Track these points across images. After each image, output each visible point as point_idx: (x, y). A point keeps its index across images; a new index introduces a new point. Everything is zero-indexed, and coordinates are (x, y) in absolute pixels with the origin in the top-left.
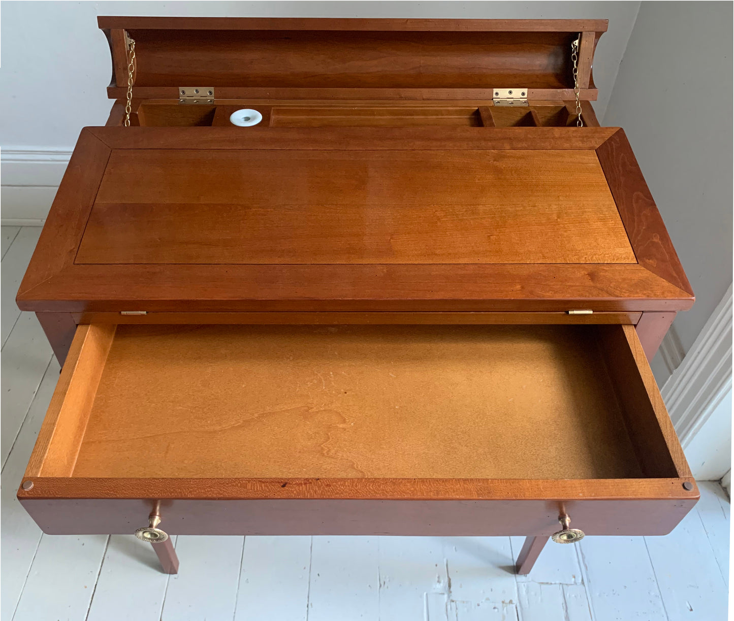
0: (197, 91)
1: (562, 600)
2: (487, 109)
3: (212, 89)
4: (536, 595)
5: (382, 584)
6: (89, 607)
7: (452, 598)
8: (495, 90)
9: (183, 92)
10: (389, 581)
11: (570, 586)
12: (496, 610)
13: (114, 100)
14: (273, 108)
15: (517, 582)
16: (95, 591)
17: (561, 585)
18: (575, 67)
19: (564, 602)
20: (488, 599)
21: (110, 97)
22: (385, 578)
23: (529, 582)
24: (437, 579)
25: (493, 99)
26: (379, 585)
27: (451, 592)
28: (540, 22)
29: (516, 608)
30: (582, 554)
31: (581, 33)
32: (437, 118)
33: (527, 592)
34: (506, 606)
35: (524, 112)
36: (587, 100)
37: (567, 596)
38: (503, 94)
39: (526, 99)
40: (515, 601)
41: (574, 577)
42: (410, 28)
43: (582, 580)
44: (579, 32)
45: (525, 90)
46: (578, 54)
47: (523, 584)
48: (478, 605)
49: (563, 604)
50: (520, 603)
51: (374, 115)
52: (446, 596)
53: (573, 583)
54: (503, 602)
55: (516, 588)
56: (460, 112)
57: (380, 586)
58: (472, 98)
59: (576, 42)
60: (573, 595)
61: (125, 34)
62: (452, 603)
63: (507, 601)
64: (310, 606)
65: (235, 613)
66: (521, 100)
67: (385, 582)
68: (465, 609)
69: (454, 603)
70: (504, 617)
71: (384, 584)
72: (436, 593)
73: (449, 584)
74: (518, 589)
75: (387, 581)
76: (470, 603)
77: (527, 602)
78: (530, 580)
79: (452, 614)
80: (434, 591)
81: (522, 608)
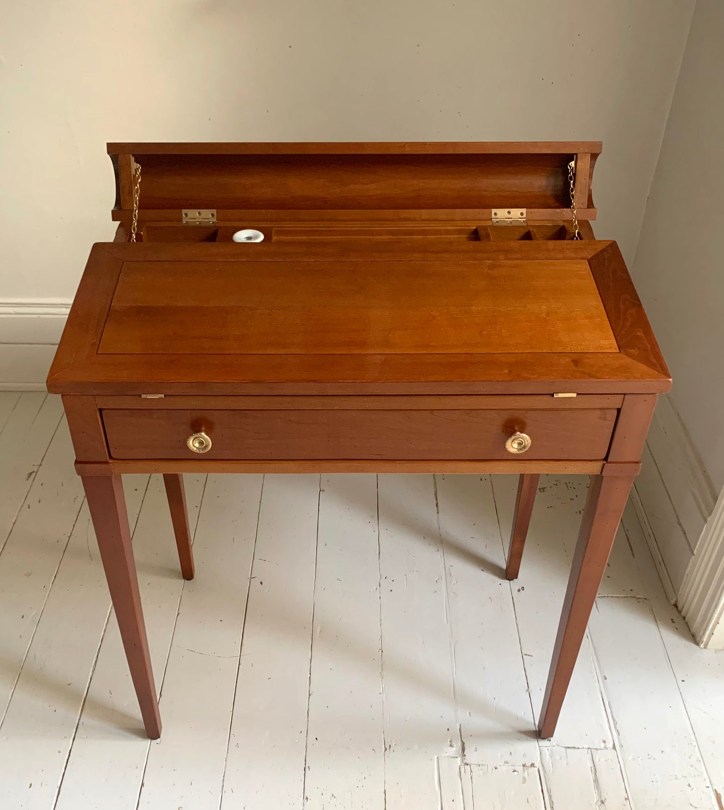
0: (199, 213)
1: (590, 764)
2: (485, 228)
3: (214, 211)
4: (561, 758)
5: (388, 747)
6: (63, 771)
7: (466, 761)
8: (494, 211)
9: (186, 214)
10: (395, 745)
11: (599, 751)
12: (516, 773)
13: (118, 223)
14: (274, 229)
15: (539, 747)
16: (69, 756)
17: (589, 750)
18: (572, 186)
19: (592, 765)
20: (506, 762)
21: (114, 219)
22: (391, 741)
23: (553, 746)
24: (449, 743)
25: (491, 220)
26: (384, 749)
27: (465, 756)
28: (535, 144)
29: (539, 771)
30: (614, 720)
31: (576, 154)
32: (437, 238)
33: (551, 756)
34: (528, 769)
35: (523, 231)
36: (587, 219)
37: (596, 760)
38: (501, 215)
39: (525, 219)
40: (538, 764)
41: (604, 742)
42: (408, 151)
43: (614, 745)
44: (574, 154)
45: (524, 210)
46: (574, 175)
47: (546, 748)
48: (496, 768)
49: (591, 768)
50: (543, 766)
51: (374, 235)
52: (459, 759)
53: (603, 748)
54: (524, 766)
55: (538, 753)
56: (460, 232)
57: (386, 750)
58: (470, 218)
59: (572, 164)
60: (603, 760)
61: (133, 159)
62: (466, 766)
63: (529, 764)
64: (307, 769)
65: (224, 776)
66: (520, 219)
67: (390, 746)
68: (481, 772)
69: (469, 766)
70: (524, 780)
71: (390, 748)
72: (449, 757)
73: (462, 748)
74: (541, 753)
75: (393, 745)
76: (486, 766)
77: (551, 765)
78: (554, 744)
79: (466, 777)
80: (446, 755)
81: (545, 771)
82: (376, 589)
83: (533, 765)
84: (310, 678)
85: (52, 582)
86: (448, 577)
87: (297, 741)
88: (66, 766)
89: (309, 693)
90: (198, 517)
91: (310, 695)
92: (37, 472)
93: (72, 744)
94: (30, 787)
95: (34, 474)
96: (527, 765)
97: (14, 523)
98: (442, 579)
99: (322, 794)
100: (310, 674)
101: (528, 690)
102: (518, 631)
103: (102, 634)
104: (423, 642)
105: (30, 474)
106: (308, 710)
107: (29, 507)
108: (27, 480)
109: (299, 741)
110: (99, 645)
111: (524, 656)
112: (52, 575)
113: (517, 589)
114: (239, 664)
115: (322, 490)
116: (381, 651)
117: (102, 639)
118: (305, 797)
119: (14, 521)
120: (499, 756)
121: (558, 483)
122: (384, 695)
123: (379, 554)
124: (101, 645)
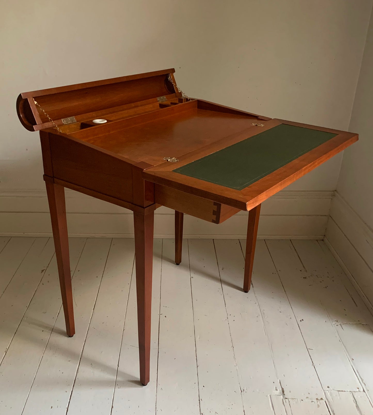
1: (352, 399)
4: (336, 396)
5: (243, 390)
6: (69, 401)
7: (285, 397)
10: (246, 389)
11: (356, 392)
12: (313, 403)
15: (324, 390)
16: (72, 394)
17: (351, 392)
19: (354, 399)
20: (307, 398)
22: (244, 388)
23: (331, 390)
24: (275, 389)
26: (240, 391)
27: (284, 394)
29: (325, 402)
30: (361, 379)
33: (331, 394)
34: (320, 401)
37: (355, 397)
40: (324, 398)
41: (358, 388)
43: (364, 390)
47: (328, 391)
48: (302, 400)
49: (353, 400)
50: (327, 399)
52: (282, 396)
53: (358, 391)
54: (317, 399)
55: (324, 393)
57: (242, 391)
60: (359, 397)
63: (319, 398)
64: (200, 400)
65: (156, 403)
67: (244, 390)
68: (294, 402)
69: (287, 399)
70: (318, 406)
71: (244, 391)
72: (276, 395)
73: (283, 391)
74: (325, 393)
75: (245, 389)
76: (297, 399)
77: (332, 399)
78: (332, 389)
79: (287, 404)
80: (274, 394)
81: (329, 402)
82: (226, 320)
83: (322, 399)
84: (196, 359)
85: (57, 316)
86: (263, 314)
87: (193, 387)
88: (70, 398)
89: (197, 365)
90: (130, 288)
91: (197, 366)
92: (46, 270)
93: (73, 388)
94: (51, 408)
95: (45, 271)
96: (319, 399)
97: (36, 291)
98: (260, 316)
99: (210, 412)
100: (196, 357)
101: (313, 365)
102: (303, 339)
103: (85, 338)
104: (254, 343)
105: (43, 271)
106: (198, 373)
107: (43, 284)
108: (41, 273)
109: (194, 387)
110: (84, 343)
111: (308, 350)
112: (57, 313)
113: (300, 320)
114: (158, 352)
115: (191, 277)
116: (232, 347)
117: (85, 341)
118: (201, 413)
119: (36, 290)
120: (303, 394)
121: (312, 275)
122: (237, 367)
123: (225, 305)
124: (85, 343)
